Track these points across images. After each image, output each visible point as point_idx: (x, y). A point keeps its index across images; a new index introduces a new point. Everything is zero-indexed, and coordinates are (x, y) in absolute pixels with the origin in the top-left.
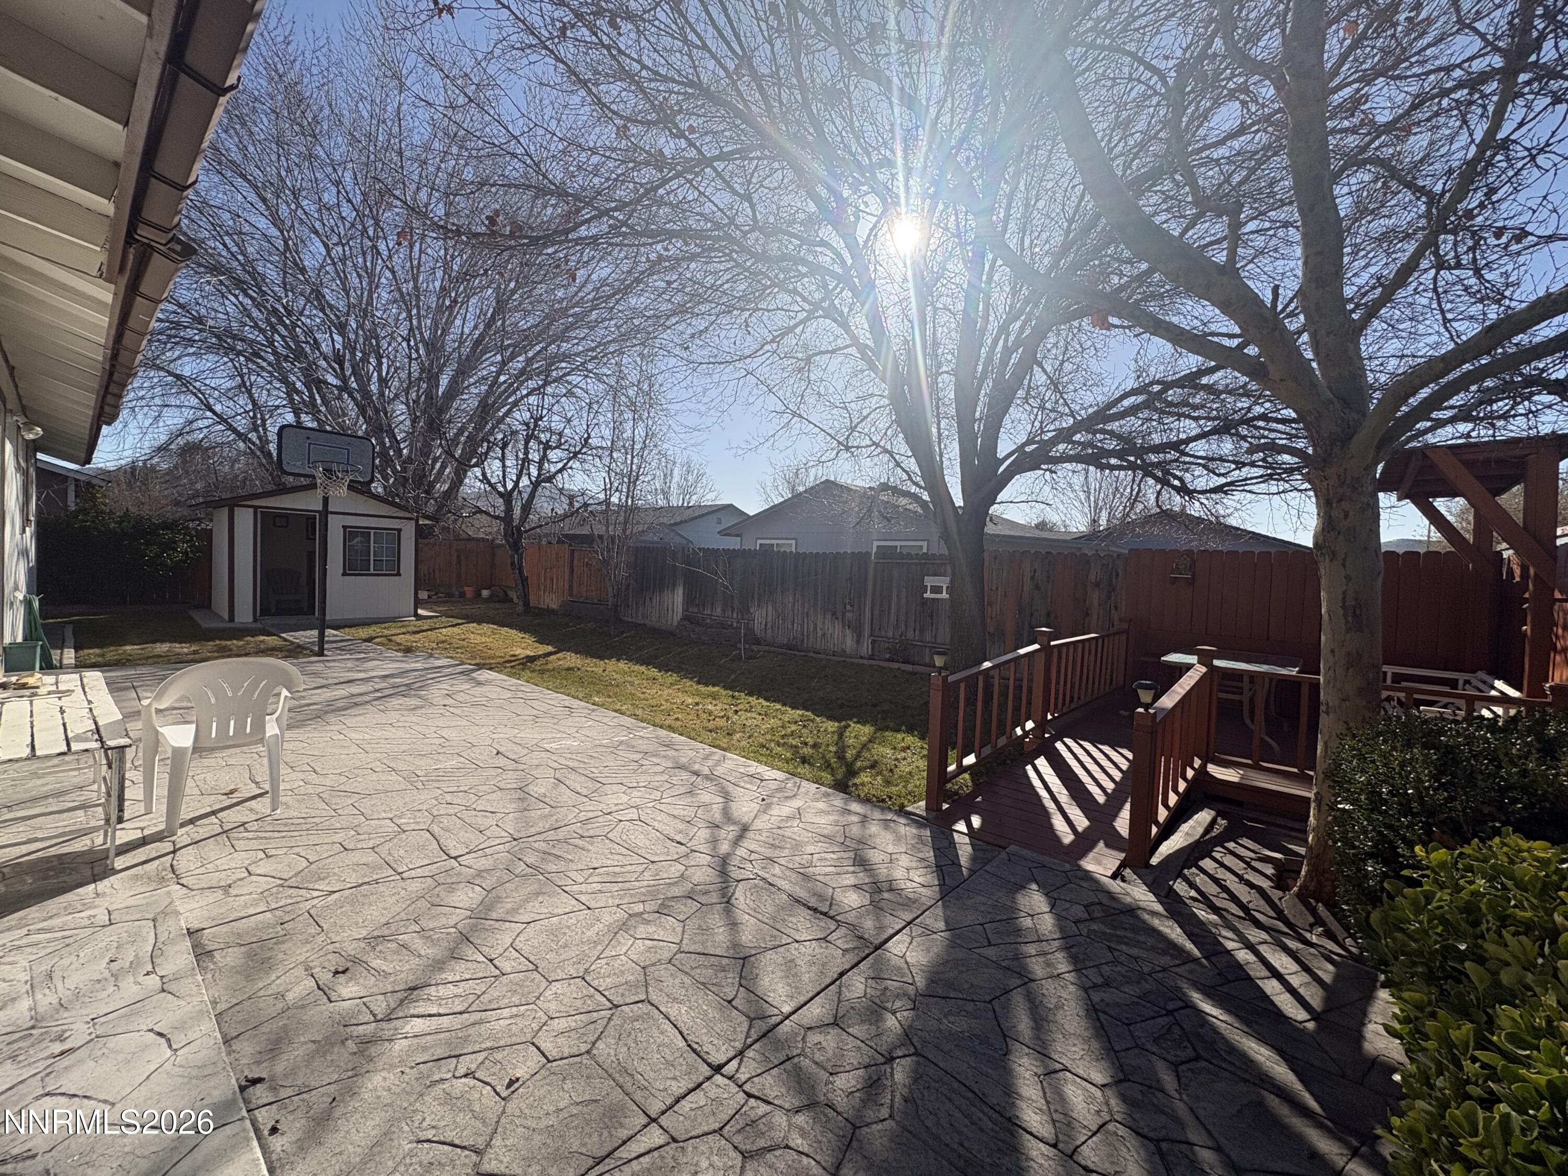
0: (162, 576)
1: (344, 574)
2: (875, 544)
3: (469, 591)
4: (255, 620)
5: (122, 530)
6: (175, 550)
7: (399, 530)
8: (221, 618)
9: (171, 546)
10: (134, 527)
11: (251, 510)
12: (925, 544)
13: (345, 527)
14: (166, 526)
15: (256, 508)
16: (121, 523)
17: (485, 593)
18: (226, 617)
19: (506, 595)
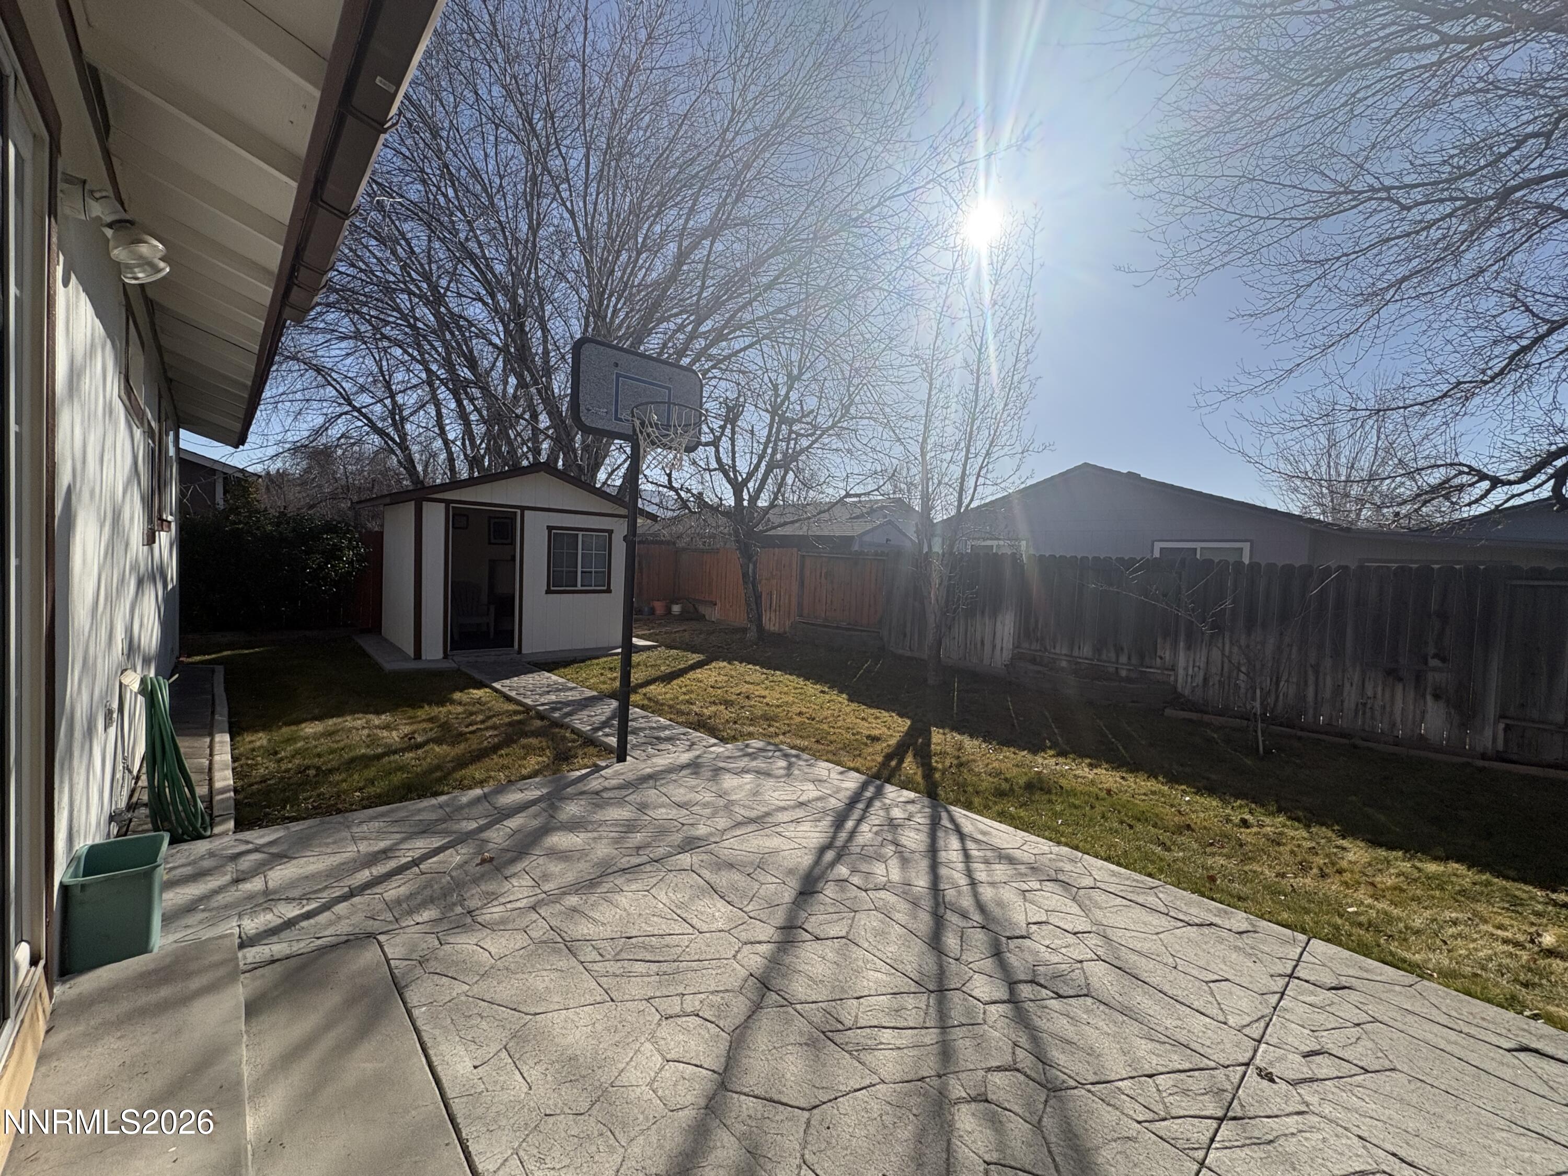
0: (325, 592)
1: (548, 592)
2: (1158, 546)
3: (659, 607)
4: (446, 656)
5: (281, 533)
6: (341, 559)
7: (610, 532)
8: (406, 657)
9: (334, 554)
10: (294, 530)
11: (443, 505)
12: (1246, 546)
13: (550, 528)
14: (330, 528)
15: (447, 502)
16: (278, 524)
17: (676, 609)
18: (411, 652)
19: (696, 610)
